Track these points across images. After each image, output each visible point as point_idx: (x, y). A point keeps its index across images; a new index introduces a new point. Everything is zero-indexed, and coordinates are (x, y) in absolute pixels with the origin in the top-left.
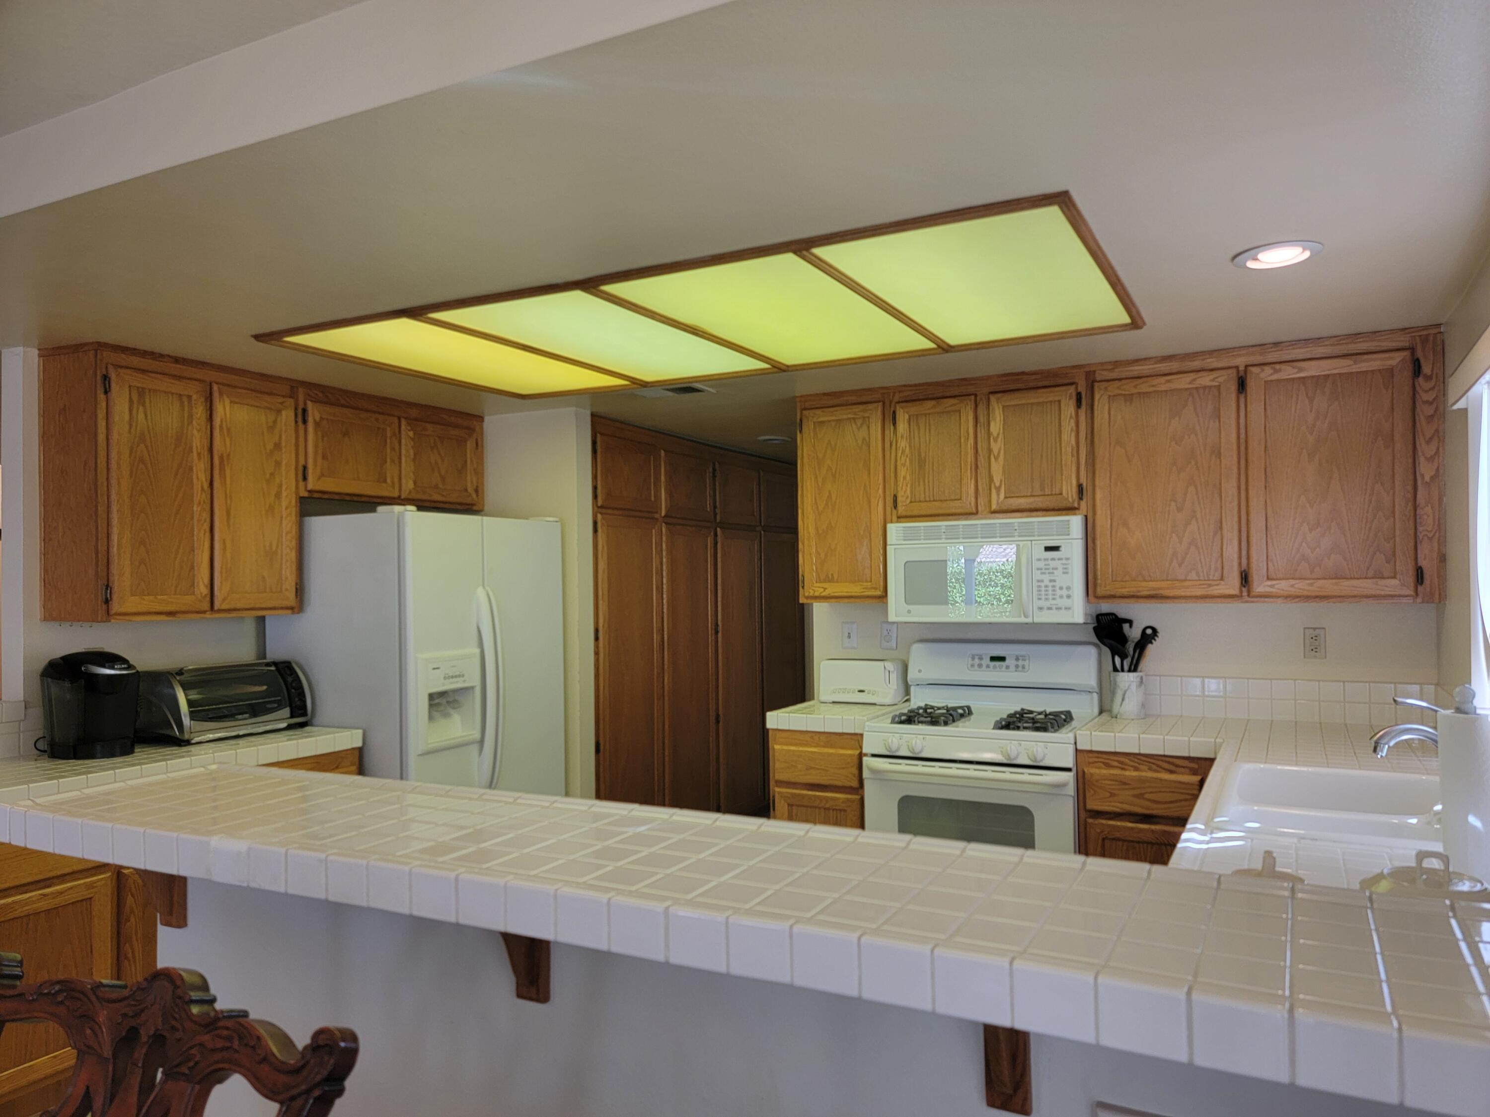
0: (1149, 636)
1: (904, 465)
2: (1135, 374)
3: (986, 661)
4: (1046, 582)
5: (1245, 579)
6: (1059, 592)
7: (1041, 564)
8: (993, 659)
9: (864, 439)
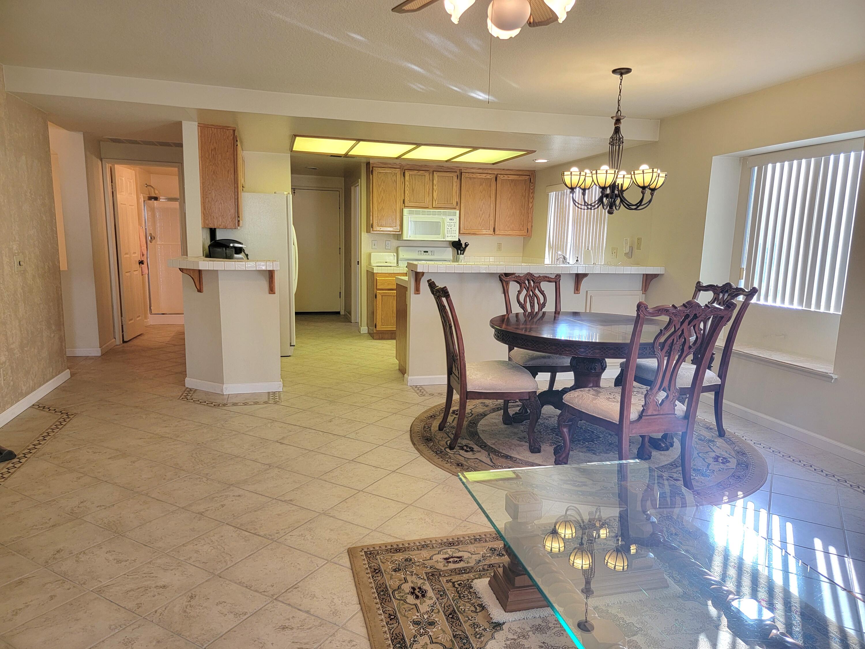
0: (466, 245)
1: (407, 190)
2: (472, 172)
3: (423, 253)
4: (450, 229)
5: (494, 231)
6: (452, 232)
7: (448, 224)
8: (424, 252)
9: (394, 180)
